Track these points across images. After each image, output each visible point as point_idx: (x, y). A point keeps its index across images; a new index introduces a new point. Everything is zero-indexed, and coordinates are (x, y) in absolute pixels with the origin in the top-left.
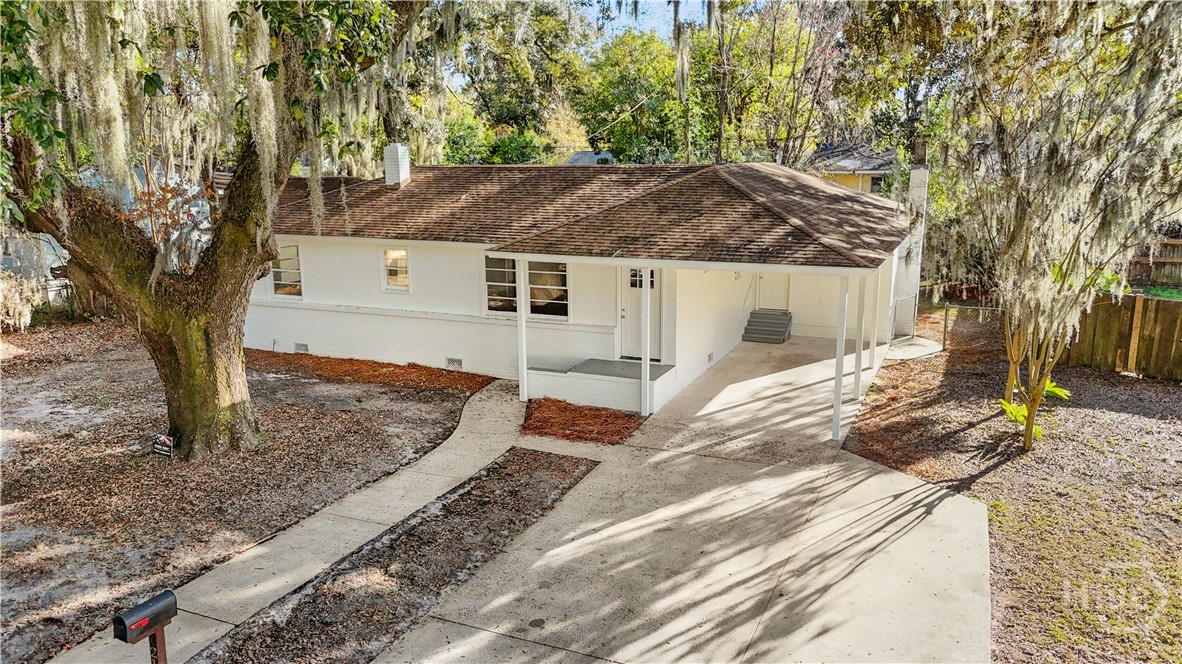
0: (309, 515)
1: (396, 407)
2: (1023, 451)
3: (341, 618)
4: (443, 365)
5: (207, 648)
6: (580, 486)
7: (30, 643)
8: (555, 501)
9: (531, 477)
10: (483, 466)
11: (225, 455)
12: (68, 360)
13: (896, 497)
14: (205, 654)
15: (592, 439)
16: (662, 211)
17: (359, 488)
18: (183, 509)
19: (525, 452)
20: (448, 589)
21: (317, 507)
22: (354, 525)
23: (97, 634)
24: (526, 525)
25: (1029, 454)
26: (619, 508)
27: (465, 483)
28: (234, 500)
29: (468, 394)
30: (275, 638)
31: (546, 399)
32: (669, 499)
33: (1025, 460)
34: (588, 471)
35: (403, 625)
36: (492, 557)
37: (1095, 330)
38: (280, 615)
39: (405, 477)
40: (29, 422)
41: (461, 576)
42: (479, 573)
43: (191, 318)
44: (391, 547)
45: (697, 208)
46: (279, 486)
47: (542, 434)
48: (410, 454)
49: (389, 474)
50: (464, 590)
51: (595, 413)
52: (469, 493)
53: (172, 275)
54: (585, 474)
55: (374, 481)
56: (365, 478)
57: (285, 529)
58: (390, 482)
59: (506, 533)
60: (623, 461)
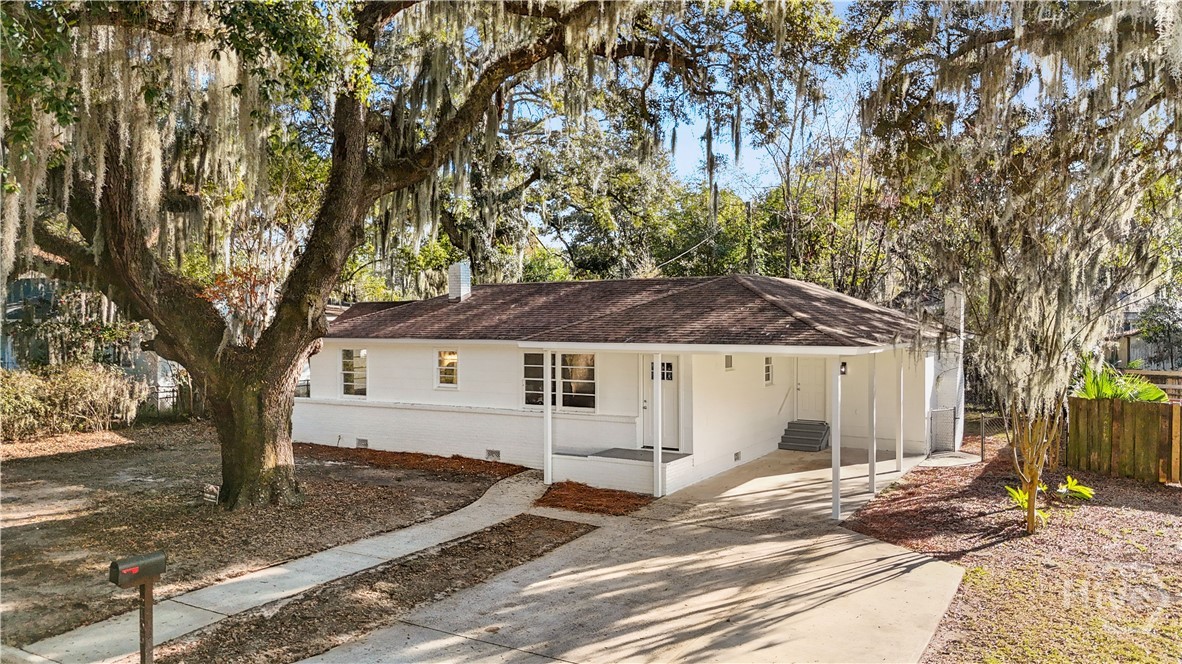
0: (322, 550)
1: (429, 484)
2: (1026, 534)
3: (319, 615)
4: (483, 456)
5: (200, 629)
6: (573, 543)
7: (58, 619)
8: (545, 551)
9: (530, 534)
10: (489, 525)
11: (264, 507)
12: (161, 448)
13: (879, 560)
14: (197, 633)
15: (598, 511)
16: (678, 308)
17: (372, 535)
18: (214, 540)
19: (532, 517)
20: (423, 605)
21: (330, 545)
22: (357, 558)
23: (114, 617)
24: (511, 566)
25: (1032, 537)
26: (606, 558)
27: (468, 536)
28: (260, 536)
29: (499, 478)
30: (258, 626)
31: (569, 483)
32: (654, 554)
33: (1026, 540)
34: (586, 533)
35: (373, 624)
36: (472, 585)
37: (1134, 438)
38: (268, 614)
39: (416, 530)
40: (111, 485)
41: (438, 596)
42: (455, 596)
43: (247, 384)
44: (383, 573)
45: (711, 305)
46: (301, 529)
47: (553, 506)
48: (428, 514)
49: (403, 527)
50: (436, 606)
51: (610, 494)
52: (469, 542)
53: (237, 348)
54: (582, 534)
55: (388, 531)
56: (379, 528)
57: (296, 558)
58: (402, 533)
59: (491, 570)
60: (622, 527)
